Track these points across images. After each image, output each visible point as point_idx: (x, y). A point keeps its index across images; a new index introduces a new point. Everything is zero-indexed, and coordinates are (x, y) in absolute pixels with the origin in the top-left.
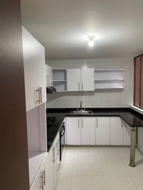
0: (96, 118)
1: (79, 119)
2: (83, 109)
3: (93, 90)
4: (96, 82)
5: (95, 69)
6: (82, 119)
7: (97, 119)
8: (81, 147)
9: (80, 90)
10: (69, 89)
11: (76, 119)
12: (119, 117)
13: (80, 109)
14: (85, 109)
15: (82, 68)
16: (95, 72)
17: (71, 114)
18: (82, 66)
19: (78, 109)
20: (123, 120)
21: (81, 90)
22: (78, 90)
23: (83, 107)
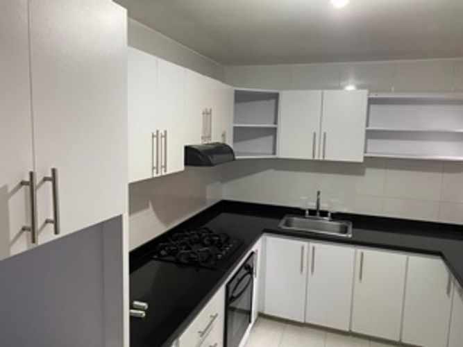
0: (360, 250)
1: (303, 248)
2: (324, 214)
3: (361, 160)
4: (371, 134)
5: (370, 92)
6: (314, 249)
7: (362, 255)
8: (304, 328)
9: (316, 158)
10: (283, 153)
11: (296, 244)
12: (439, 257)
13: (312, 212)
14: (329, 214)
15: (341, 88)
16: (371, 101)
17: (282, 225)
18: (342, 84)
19: (307, 212)
20: (453, 277)
21: (319, 157)
22: (311, 158)
23: (323, 207)
